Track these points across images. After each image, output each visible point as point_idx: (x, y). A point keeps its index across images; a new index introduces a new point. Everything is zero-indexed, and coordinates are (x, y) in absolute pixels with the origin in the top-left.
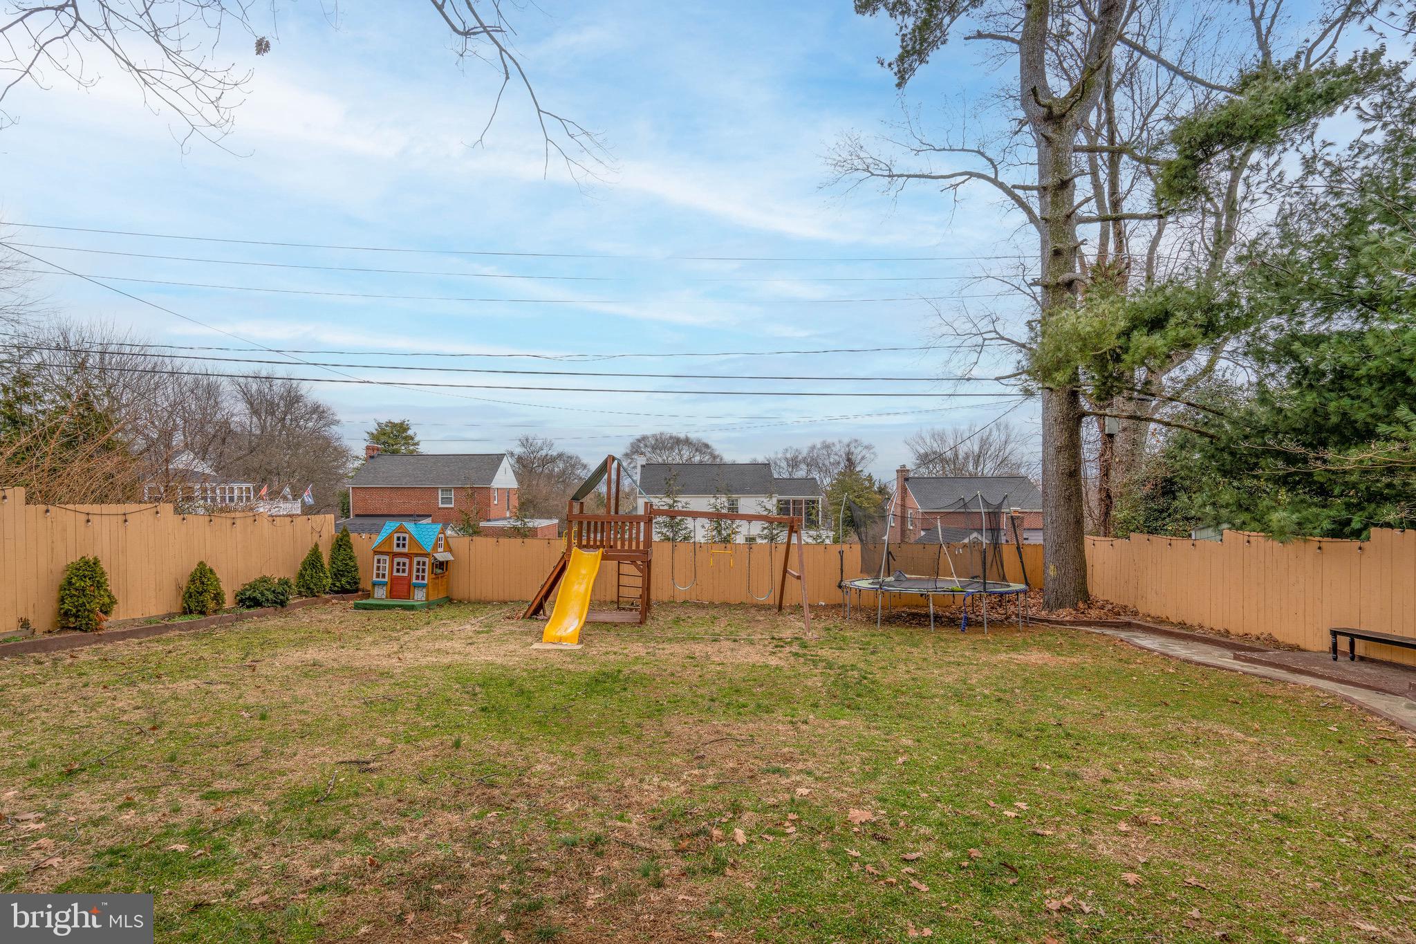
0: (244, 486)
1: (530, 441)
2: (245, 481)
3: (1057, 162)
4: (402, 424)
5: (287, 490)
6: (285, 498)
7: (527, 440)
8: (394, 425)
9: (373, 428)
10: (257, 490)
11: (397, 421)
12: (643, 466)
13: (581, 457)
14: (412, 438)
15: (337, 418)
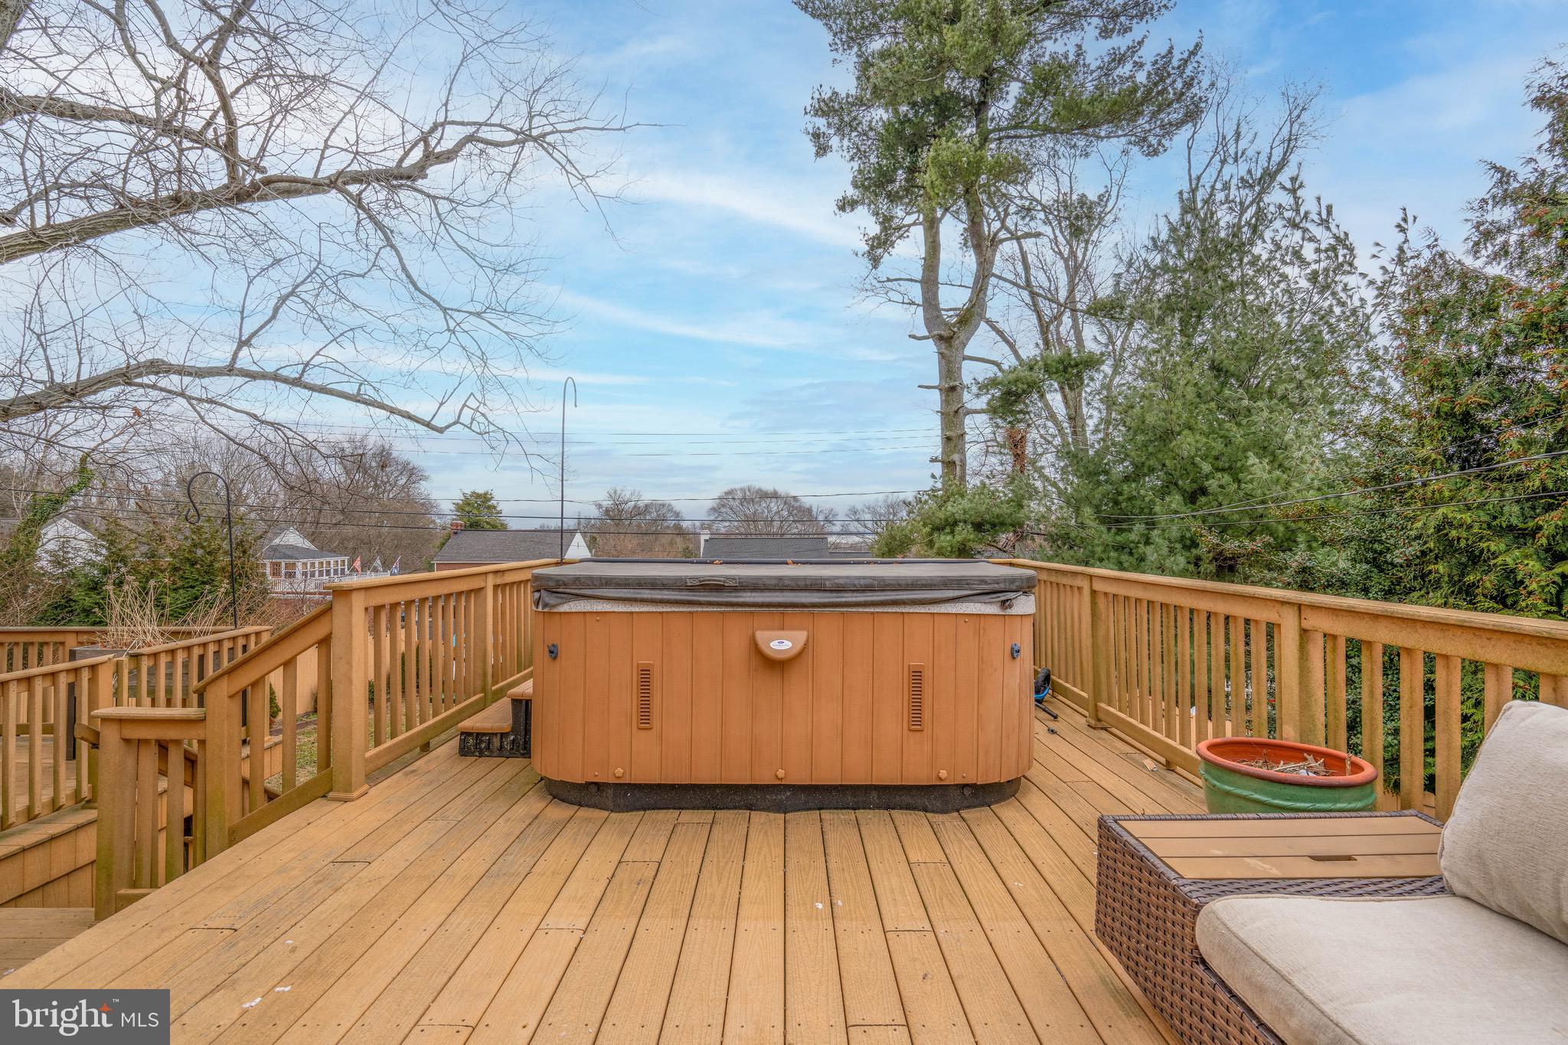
0: (340, 559)
1: (619, 492)
2: (341, 555)
3: (948, 371)
4: (486, 494)
5: (378, 562)
6: (375, 570)
7: (615, 492)
8: (478, 496)
9: (458, 497)
10: (352, 562)
11: (481, 491)
12: (706, 541)
13: (674, 503)
14: (495, 508)
15: (426, 474)
